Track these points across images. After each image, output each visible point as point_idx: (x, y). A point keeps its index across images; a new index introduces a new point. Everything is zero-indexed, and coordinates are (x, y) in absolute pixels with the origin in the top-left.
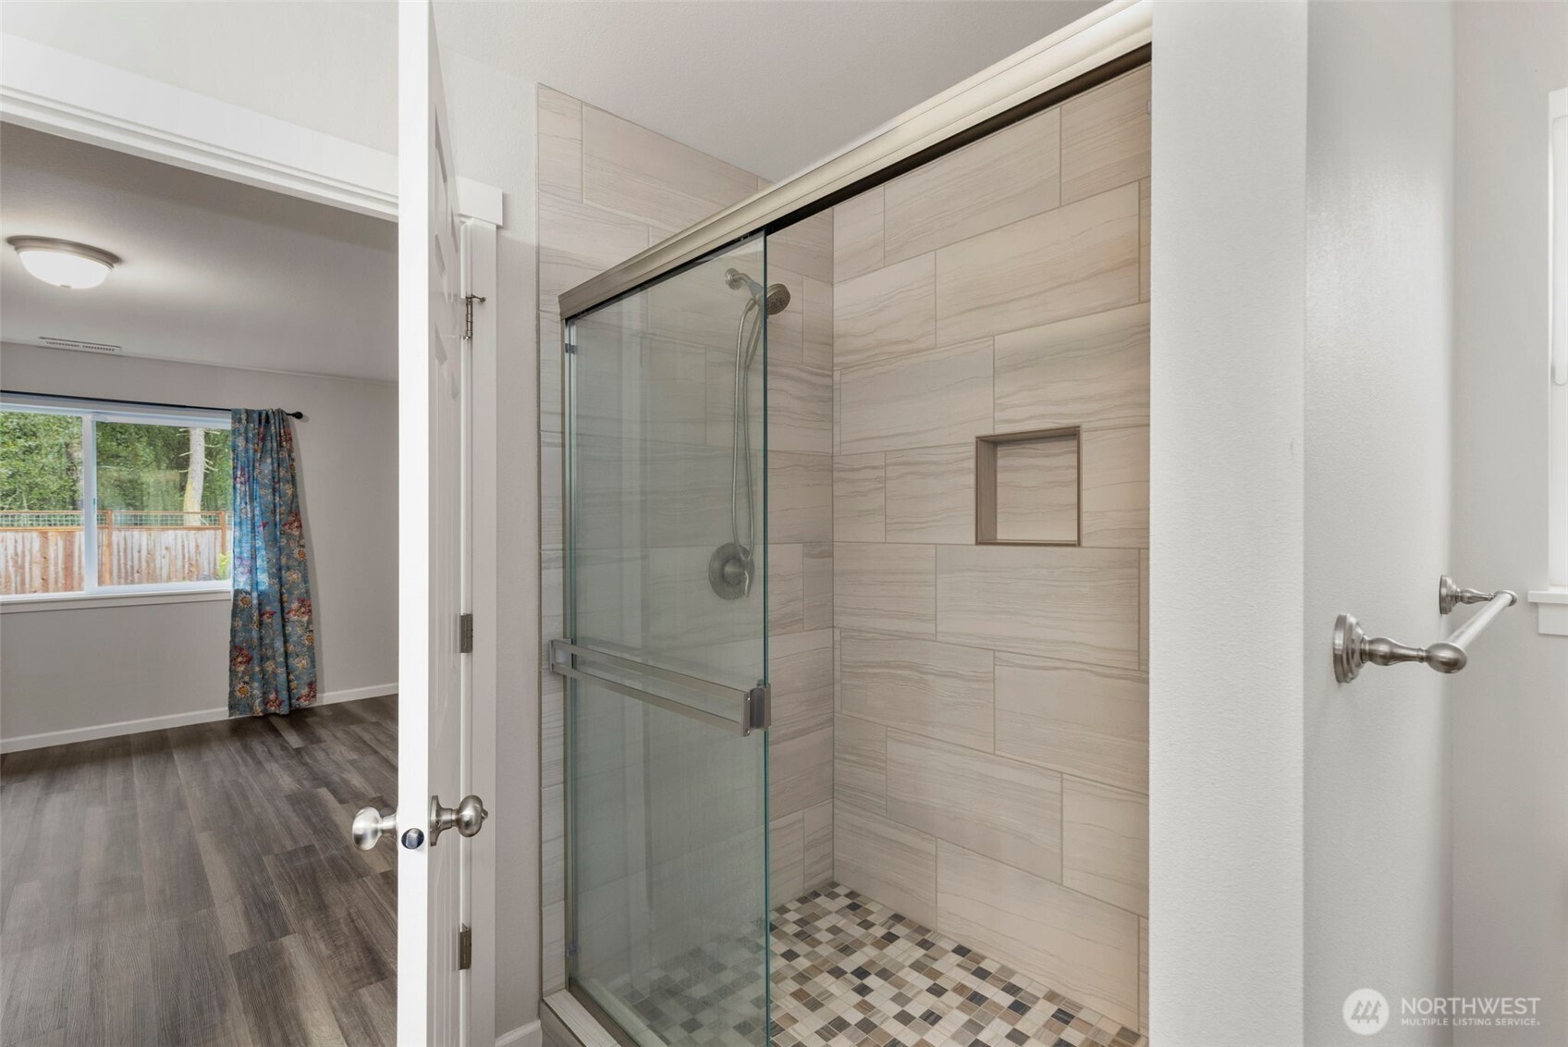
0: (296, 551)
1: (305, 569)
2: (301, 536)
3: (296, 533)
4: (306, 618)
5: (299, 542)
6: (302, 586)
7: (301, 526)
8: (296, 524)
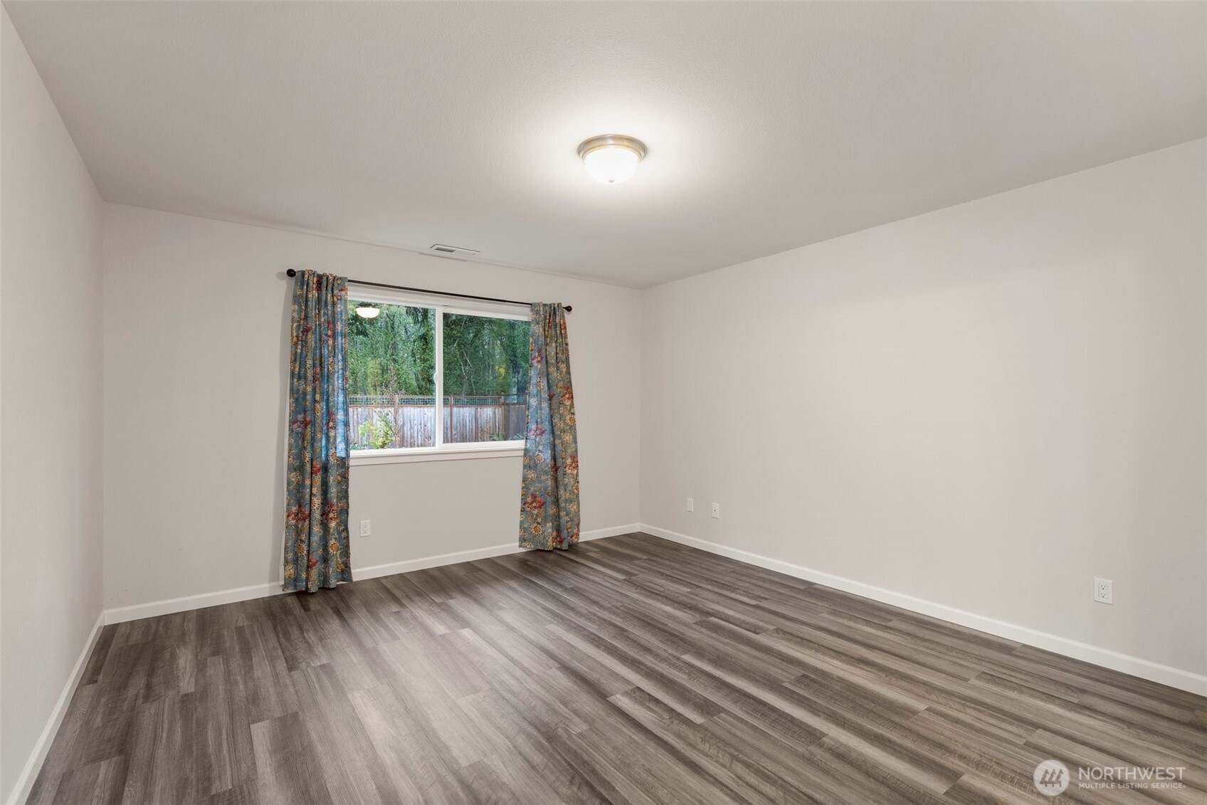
0: (568, 418)
1: (575, 432)
2: (572, 405)
3: (568, 403)
4: (575, 472)
5: (570, 410)
6: (573, 445)
7: (572, 397)
8: (567, 396)
